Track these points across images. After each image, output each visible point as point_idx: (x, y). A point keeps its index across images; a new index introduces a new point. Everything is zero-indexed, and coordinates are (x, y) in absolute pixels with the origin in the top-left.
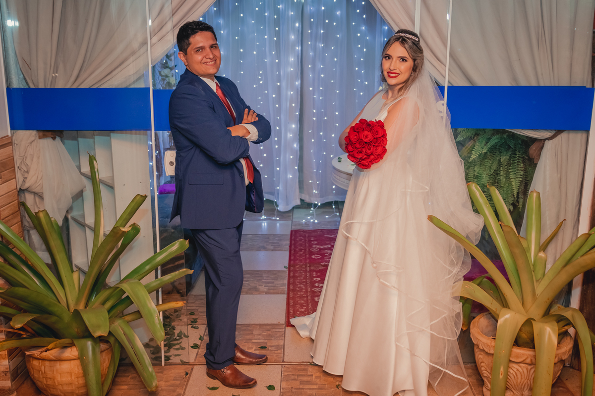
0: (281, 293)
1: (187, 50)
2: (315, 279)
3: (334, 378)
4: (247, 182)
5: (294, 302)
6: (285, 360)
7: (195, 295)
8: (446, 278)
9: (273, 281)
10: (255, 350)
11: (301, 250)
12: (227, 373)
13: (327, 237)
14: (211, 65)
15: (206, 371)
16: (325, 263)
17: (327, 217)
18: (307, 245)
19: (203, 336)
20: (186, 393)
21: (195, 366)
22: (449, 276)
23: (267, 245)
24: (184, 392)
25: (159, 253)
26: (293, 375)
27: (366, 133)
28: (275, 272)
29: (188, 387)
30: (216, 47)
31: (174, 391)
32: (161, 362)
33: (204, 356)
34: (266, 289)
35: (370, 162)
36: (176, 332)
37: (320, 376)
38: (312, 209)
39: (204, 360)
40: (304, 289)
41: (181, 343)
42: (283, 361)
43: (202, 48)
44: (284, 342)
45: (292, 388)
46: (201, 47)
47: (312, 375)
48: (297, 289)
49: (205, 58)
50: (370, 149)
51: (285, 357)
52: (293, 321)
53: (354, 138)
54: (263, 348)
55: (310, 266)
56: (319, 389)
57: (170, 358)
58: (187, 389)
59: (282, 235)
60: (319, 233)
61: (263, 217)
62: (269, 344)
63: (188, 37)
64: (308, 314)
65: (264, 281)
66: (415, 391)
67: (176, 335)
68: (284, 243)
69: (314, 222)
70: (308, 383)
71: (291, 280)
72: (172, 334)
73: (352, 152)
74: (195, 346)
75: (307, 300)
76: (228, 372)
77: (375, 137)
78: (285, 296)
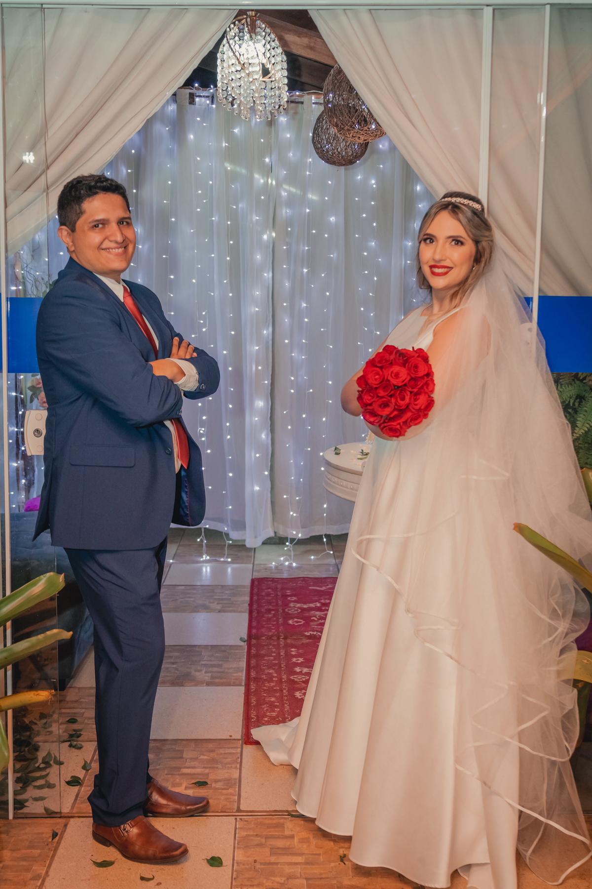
0: (234, 685)
1: (75, 223)
2: (294, 660)
3: (334, 841)
4: (178, 464)
5: (257, 701)
6: (242, 808)
7: (79, 688)
8: (545, 642)
9: (220, 663)
10: (186, 788)
11: (269, 611)
12: (131, 834)
13: (313, 589)
14: (117, 255)
15: (91, 830)
16: (312, 633)
17: (312, 557)
18: (280, 602)
19: (91, 762)
20: (51, 873)
21: (72, 820)
22: (550, 639)
23: (210, 603)
24: (47, 872)
25: (9, 597)
26: (257, 835)
27: (396, 369)
28: (223, 648)
29: (54, 862)
30: (128, 223)
31: (28, 870)
32: (7, 810)
33: (89, 799)
34: (207, 677)
35: (404, 422)
36: (41, 755)
37: (309, 838)
38: (287, 544)
39: (88, 808)
40: (275, 677)
41: (47, 775)
42: (239, 810)
43: (104, 223)
44: (240, 773)
45: (255, 861)
46: (103, 220)
47: (292, 837)
48: (264, 677)
49: (107, 241)
50: (403, 399)
51: (242, 801)
52: (257, 733)
53: (373, 380)
54: (202, 784)
55: (285, 638)
56: (307, 863)
57: (26, 804)
58: (54, 866)
59: (237, 587)
60: (300, 583)
61: (205, 557)
62: (212, 777)
63: (79, 200)
64: (284, 721)
65: (203, 663)
66: (494, 865)
67: (40, 761)
68: (241, 599)
69: (290, 566)
70: (286, 851)
71: (253, 662)
72: (33, 759)
73: (371, 405)
74: (74, 782)
75: (282, 696)
76: (132, 831)
77: (413, 376)
78: (242, 689)
